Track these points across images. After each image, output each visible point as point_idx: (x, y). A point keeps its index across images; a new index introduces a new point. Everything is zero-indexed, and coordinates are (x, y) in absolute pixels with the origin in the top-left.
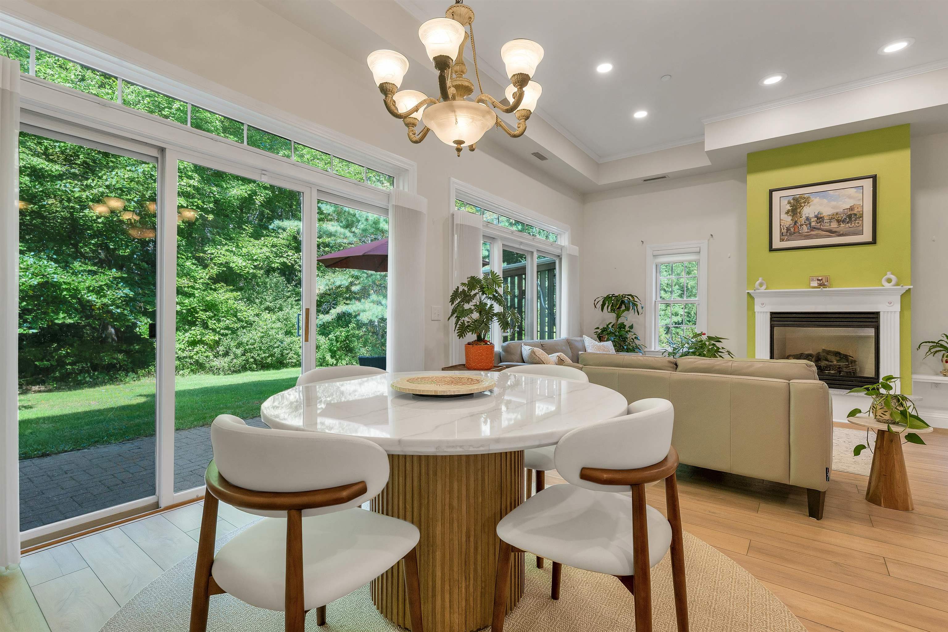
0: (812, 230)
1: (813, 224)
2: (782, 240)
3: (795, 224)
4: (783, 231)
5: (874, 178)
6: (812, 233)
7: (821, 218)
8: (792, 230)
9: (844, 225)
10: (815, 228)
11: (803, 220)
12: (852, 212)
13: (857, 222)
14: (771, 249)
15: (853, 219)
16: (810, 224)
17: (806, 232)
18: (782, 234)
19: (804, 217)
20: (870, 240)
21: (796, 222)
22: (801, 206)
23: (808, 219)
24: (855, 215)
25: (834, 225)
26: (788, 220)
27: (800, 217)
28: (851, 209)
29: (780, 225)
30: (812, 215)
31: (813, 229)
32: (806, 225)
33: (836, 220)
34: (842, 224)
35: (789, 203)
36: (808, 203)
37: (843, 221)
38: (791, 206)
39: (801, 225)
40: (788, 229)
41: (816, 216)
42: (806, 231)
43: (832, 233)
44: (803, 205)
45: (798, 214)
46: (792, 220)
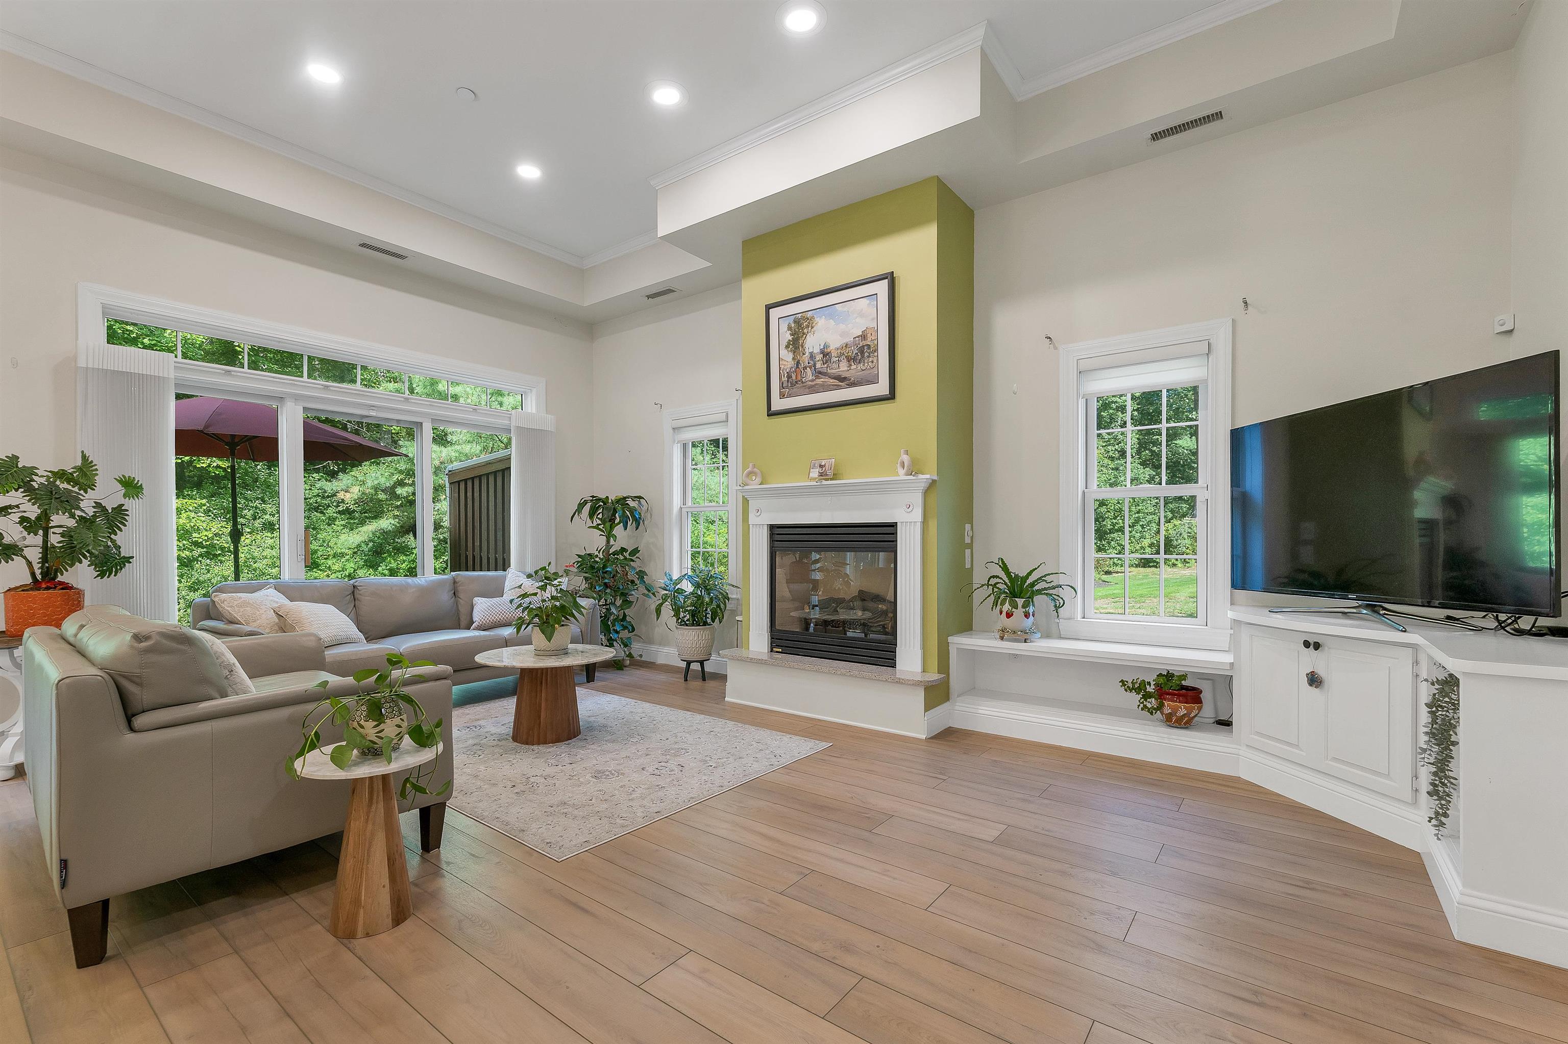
0: (817, 377)
1: (818, 365)
2: (782, 396)
3: (797, 367)
4: (783, 379)
5: (891, 278)
6: (819, 381)
7: (828, 354)
8: (794, 377)
9: (855, 367)
10: (820, 373)
11: (806, 358)
12: (865, 343)
13: (871, 359)
14: (771, 414)
15: (866, 354)
16: (815, 365)
17: (810, 381)
18: (782, 386)
19: (807, 354)
20: (886, 391)
21: (798, 363)
22: (804, 334)
23: (812, 356)
24: (869, 346)
25: (844, 366)
26: (788, 356)
27: (804, 354)
28: (863, 336)
29: (780, 368)
30: (817, 350)
31: (819, 373)
32: (810, 367)
33: (846, 357)
34: (853, 364)
35: (790, 328)
36: (812, 327)
37: (854, 359)
38: (791, 335)
39: (805, 368)
40: (789, 377)
41: (822, 352)
42: (811, 378)
43: (844, 381)
44: (805, 331)
45: (800, 347)
46: (793, 359)
